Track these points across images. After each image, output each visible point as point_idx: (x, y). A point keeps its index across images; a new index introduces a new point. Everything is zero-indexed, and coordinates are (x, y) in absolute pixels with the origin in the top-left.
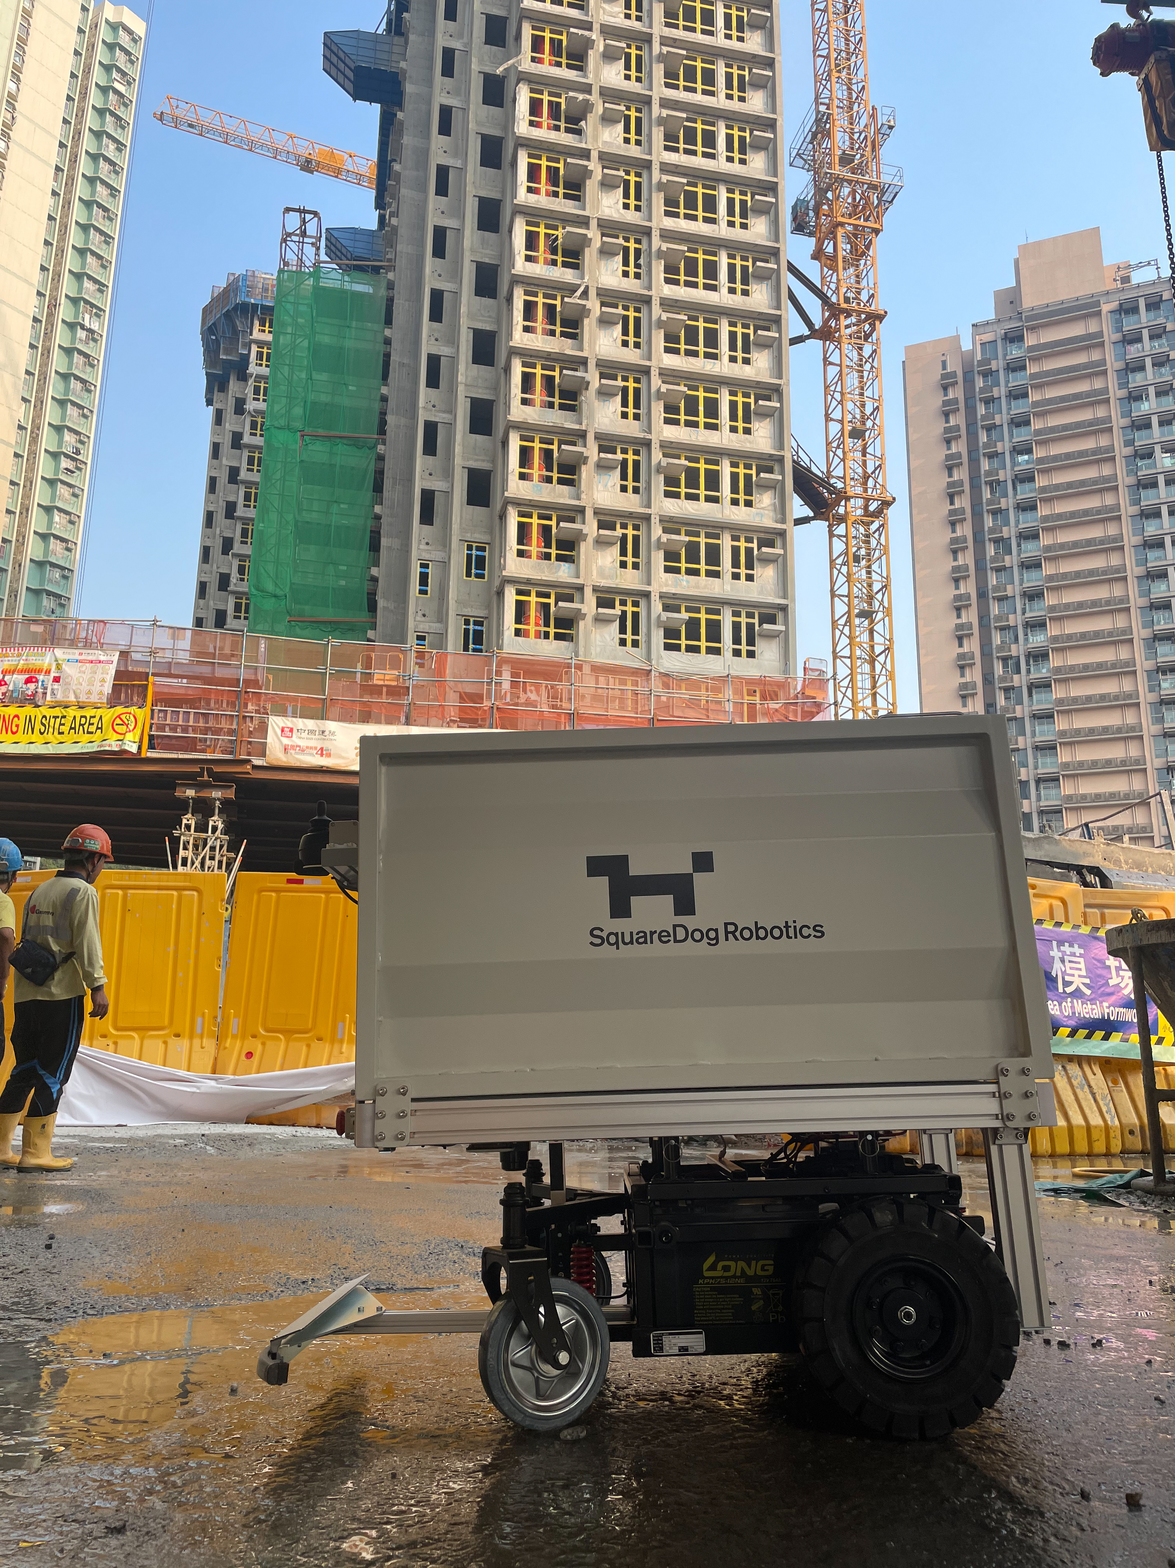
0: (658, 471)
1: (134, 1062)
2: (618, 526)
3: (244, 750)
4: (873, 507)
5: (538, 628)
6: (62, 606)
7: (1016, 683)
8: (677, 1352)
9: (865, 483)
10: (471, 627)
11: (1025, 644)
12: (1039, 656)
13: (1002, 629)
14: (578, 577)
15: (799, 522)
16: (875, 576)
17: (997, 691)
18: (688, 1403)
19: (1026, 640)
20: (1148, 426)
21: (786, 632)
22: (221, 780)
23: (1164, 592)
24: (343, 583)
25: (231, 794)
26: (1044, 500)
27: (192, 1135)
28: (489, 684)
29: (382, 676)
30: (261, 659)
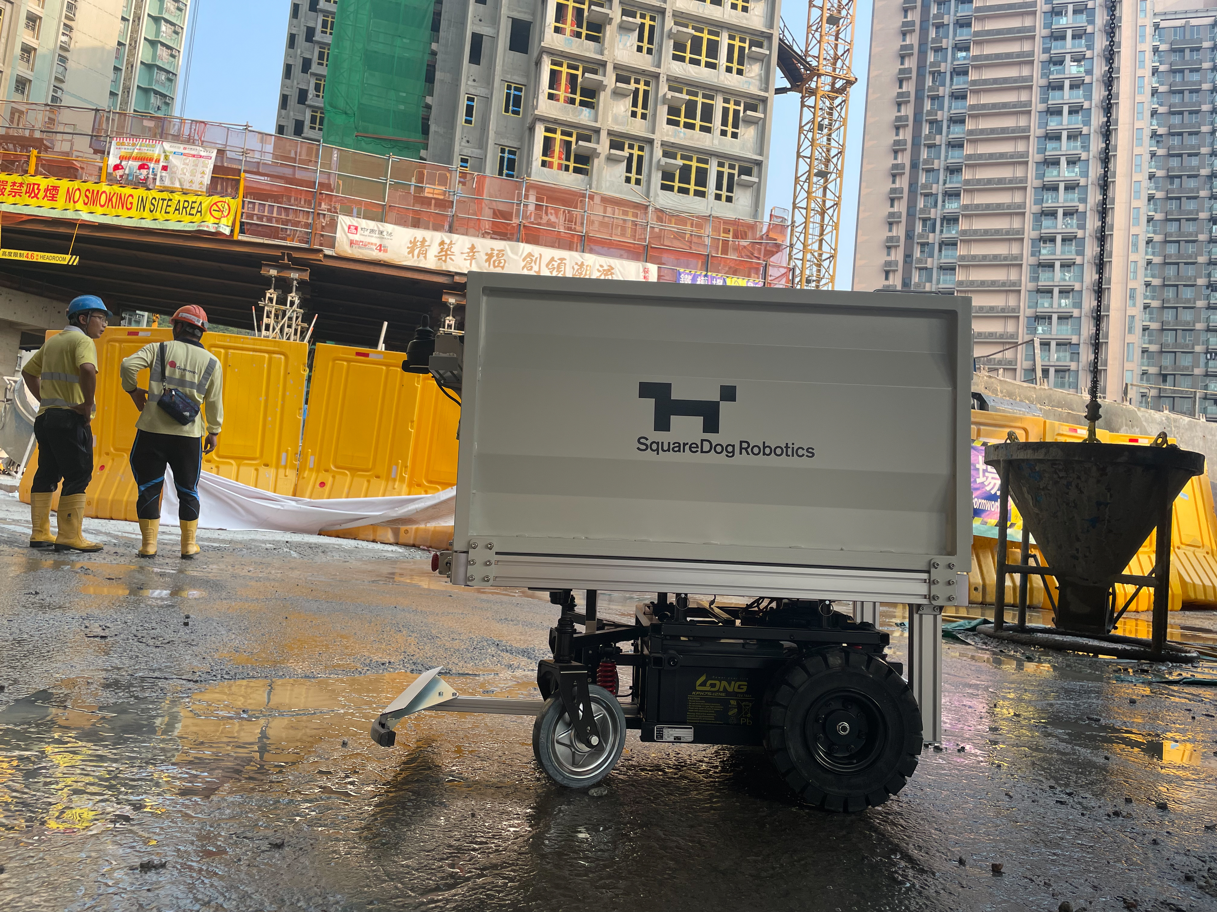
0: (670, 36)
1: (232, 482)
2: (632, 81)
3: (317, 241)
4: (839, 84)
5: (561, 162)
6: (167, 104)
7: (930, 240)
8: (673, 740)
9: (834, 64)
10: (506, 155)
11: (942, 210)
12: (951, 220)
13: (926, 195)
14: (596, 121)
15: (779, 91)
16: (833, 144)
17: (915, 245)
18: (676, 774)
19: (943, 206)
20: (1063, 38)
21: (759, 183)
22: (299, 264)
23: (1055, 176)
24: (402, 107)
25: (306, 276)
26: (973, 92)
27: (278, 542)
28: (519, 205)
29: (432, 190)
30: (334, 166)
